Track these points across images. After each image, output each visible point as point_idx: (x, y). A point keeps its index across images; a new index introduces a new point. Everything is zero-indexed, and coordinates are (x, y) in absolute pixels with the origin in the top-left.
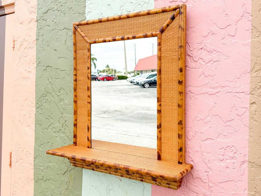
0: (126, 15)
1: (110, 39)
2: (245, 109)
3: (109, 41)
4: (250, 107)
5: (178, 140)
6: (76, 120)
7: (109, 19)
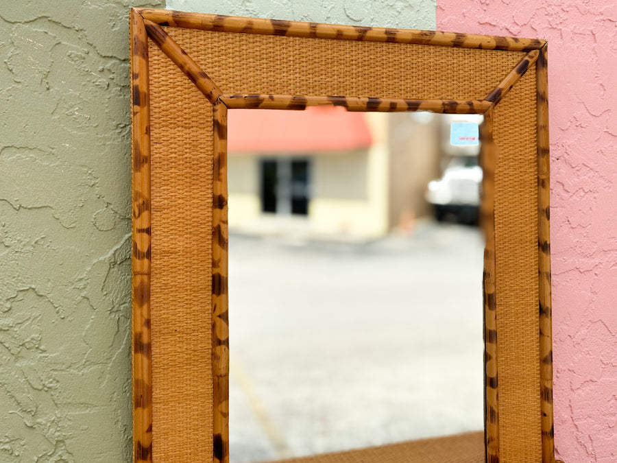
0: (386, 32)
1: (323, 99)
5: (542, 406)
6: (150, 430)
7: (318, 31)
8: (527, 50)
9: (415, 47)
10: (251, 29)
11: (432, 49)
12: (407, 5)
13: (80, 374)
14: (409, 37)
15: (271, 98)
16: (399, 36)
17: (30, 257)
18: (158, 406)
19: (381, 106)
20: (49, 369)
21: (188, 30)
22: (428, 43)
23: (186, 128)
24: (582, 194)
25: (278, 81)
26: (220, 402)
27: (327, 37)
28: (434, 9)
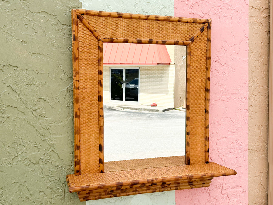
0: (155, 17)
1: (134, 39)
2: (246, 111)
3: (133, 43)
4: (249, 108)
5: (205, 143)
6: (80, 141)
7: (132, 17)
8: (204, 23)
9: (165, 22)
10: (110, 16)
11: (171, 23)
12: (164, 7)
13: (58, 125)
14: (163, 19)
15: (117, 39)
16: (159, 18)
17: (42, 88)
18: (82, 134)
19: (153, 42)
20: (48, 123)
21: (90, 16)
22: (169, 21)
23: (89, 48)
24: (224, 74)
25: (119, 33)
26: (101, 134)
27: (135, 18)
28: (173, 9)
